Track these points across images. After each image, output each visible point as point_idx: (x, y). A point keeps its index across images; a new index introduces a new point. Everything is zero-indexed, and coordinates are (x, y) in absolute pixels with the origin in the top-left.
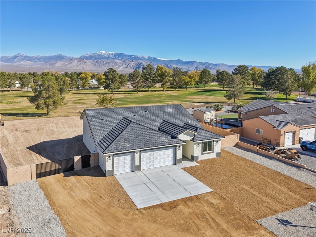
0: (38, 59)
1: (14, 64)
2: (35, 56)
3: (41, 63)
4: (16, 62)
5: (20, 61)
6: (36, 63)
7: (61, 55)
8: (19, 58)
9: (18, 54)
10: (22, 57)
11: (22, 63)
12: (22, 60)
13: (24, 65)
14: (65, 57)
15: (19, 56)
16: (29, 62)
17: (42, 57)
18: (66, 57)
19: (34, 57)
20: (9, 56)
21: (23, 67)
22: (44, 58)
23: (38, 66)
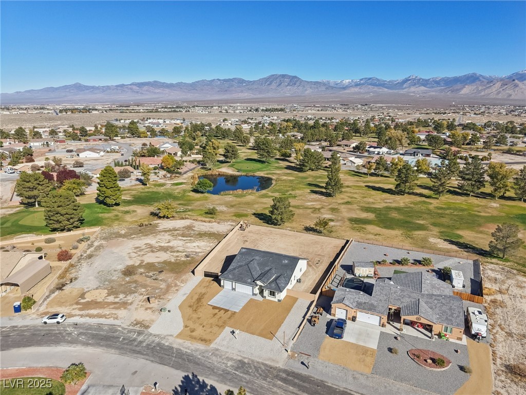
0: (437, 82)
1: (402, 92)
2: (433, 78)
3: (439, 88)
4: (405, 88)
5: (409, 87)
6: (433, 89)
7: (476, 74)
8: (410, 82)
9: (410, 77)
10: (414, 81)
11: (413, 89)
12: (414, 85)
13: (414, 92)
14: (481, 78)
15: (410, 80)
16: (423, 88)
17: (443, 79)
18: (484, 77)
19: (431, 79)
20: (397, 80)
21: (412, 96)
22: (445, 81)
23: (434, 93)
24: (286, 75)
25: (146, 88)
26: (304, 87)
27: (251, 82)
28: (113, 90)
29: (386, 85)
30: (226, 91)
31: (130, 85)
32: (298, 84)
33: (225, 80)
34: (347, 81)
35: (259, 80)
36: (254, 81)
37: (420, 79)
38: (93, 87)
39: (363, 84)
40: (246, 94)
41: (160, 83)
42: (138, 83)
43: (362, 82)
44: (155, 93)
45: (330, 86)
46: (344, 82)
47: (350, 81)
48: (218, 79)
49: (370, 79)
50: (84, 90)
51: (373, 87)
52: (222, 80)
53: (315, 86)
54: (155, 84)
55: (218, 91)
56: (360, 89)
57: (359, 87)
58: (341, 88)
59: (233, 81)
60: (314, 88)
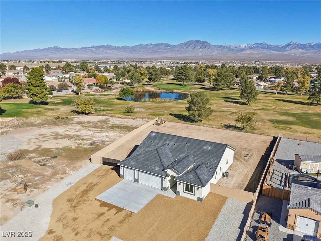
0: (312, 47)
1: (285, 53)
2: (309, 44)
3: (314, 51)
4: (288, 50)
5: (291, 50)
6: (309, 51)
8: (291, 46)
9: (291, 43)
10: (294, 45)
11: (293, 51)
12: (294, 49)
13: (294, 53)
15: (291, 45)
16: (301, 50)
17: (316, 45)
19: (307, 45)
20: (282, 45)
21: (293, 56)
22: (318, 46)
23: (309, 54)
24: (199, 41)
25: (101, 49)
26: (212, 49)
27: (174, 45)
28: (79, 51)
29: (273, 49)
30: (156, 52)
31: (91, 47)
32: (207, 47)
33: (156, 45)
34: (244, 45)
35: (180, 45)
36: (176, 45)
37: (299, 44)
38: (66, 49)
39: (255, 48)
40: (170, 54)
41: (111, 46)
42: (96, 47)
43: (255, 46)
44: (107, 53)
45: (231, 49)
46: (241, 46)
47: (246, 45)
48: (151, 44)
49: (261, 44)
50: (60, 51)
51: (263, 49)
52: (154, 44)
53: (220, 49)
54: (108, 47)
55: (151, 52)
56: (253, 51)
57: (252, 49)
58: (239, 50)
59: (161, 45)
60: (220, 50)
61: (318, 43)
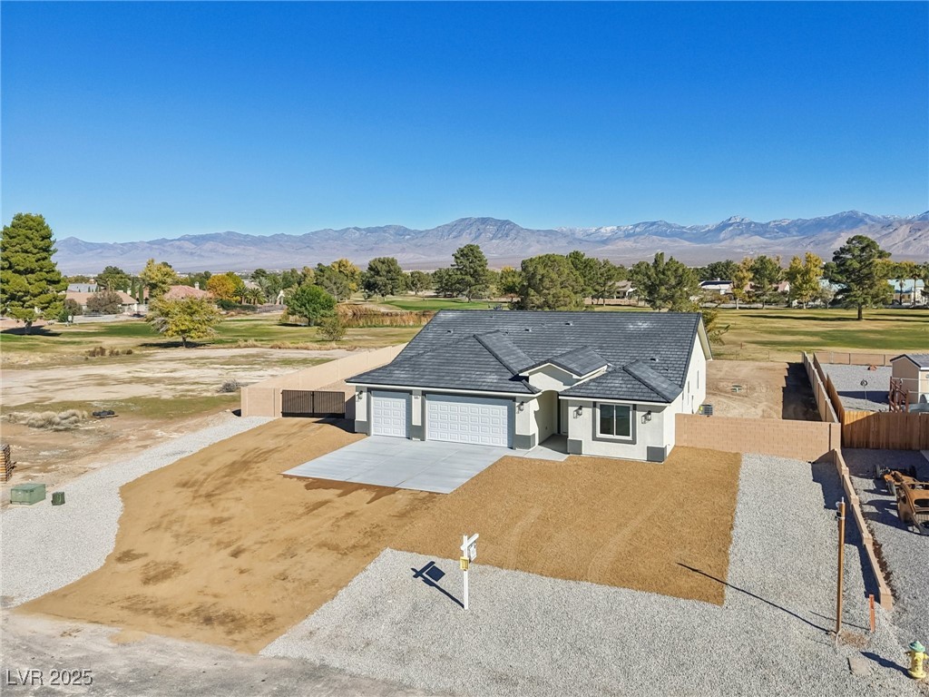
0: (784, 229)
1: (717, 246)
2: (775, 222)
3: (791, 239)
4: (724, 240)
5: (732, 237)
6: (777, 241)
7: (856, 213)
8: (730, 228)
9: (730, 220)
10: (738, 226)
11: (739, 241)
12: (739, 235)
13: (742, 247)
14: (867, 220)
15: (731, 225)
16: (758, 239)
17: (794, 224)
18: (872, 219)
19: (772, 224)
20: (707, 226)
21: (740, 253)
22: (799, 226)
23: (781, 248)
24: (489, 218)
25: (209, 245)
26: (524, 239)
27: (422, 232)
28: (143, 250)
29: (685, 236)
30: (372, 249)
31: (179, 240)
32: (512, 235)
33: (369, 230)
34: (609, 229)
35: (436, 229)
36: (427, 231)
37: (750, 223)
38: (103, 246)
39: (640, 234)
40: (412, 255)
41: (239, 235)
42: (195, 237)
43: (638, 230)
44: (228, 255)
45: (575, 239)
46: (603, 230)
47: (615, 228)
48: (356, 229)
49: (653, 224)
50: (83, 252)
51: (660, 238)
52: (364, 230)
53: (546, 239)
54: (230, 239)
55: (357, 250)
56: (635, 242)
57: (632, 239)
58: (597, 241)
59: (385, 231)
60: (546, 242)
61: (798, 220)
